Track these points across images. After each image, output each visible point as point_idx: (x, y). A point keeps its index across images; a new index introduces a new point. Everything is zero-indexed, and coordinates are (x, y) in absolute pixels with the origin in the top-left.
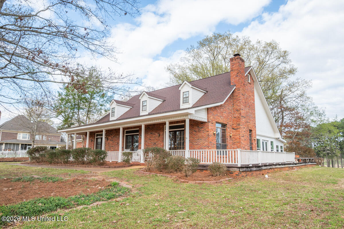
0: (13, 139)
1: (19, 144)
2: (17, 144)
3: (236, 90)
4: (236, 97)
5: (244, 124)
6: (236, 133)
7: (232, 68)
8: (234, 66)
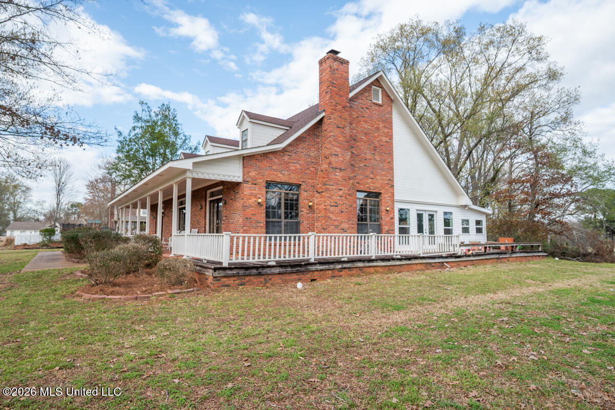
3: (325, 120)
4: (325, 132)
5: (339, 183)
6: (320, 200)
7: (321, 78)
8: (324, 74)
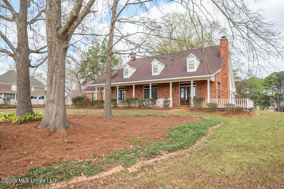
0: (8, 90)
1: (15, 94)
2: (13, 94)
3: (225, 61)
4: (224, 65)
6: (225, 89)
8: (223, 45)
